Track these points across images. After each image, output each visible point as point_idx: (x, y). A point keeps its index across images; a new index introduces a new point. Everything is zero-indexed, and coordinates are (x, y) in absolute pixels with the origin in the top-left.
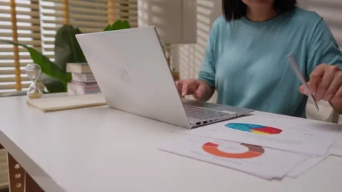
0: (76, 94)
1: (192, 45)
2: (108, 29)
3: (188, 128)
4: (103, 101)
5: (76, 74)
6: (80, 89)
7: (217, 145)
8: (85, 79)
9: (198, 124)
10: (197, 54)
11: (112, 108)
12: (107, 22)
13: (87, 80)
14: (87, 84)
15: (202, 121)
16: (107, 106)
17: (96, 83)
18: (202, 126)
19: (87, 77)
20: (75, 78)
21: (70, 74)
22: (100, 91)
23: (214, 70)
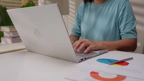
0: (7, 43)
1: (66, 16)
2: (23, 7)
3: (76, 63)
4: (24, 47)
5: (6, 32)
6: (9, 41)
7: (98, 73)
8: (12, 35)
9: (82, 59)
10: (69, 20)
11: (30, 51)
12: (21, 4)
13: (13, 35)
14: (13, 37)
15: (84, 58)
16: (26, 50)
17: (19, 37)
18: (84, 60)
19: (13, 34)
20: (5, 34)
21: (3, 32)
22: (22, 41)
23: (80, 28)
